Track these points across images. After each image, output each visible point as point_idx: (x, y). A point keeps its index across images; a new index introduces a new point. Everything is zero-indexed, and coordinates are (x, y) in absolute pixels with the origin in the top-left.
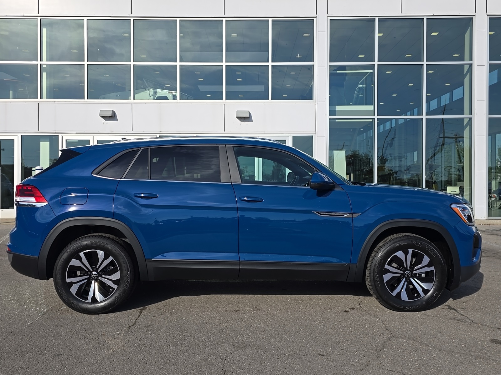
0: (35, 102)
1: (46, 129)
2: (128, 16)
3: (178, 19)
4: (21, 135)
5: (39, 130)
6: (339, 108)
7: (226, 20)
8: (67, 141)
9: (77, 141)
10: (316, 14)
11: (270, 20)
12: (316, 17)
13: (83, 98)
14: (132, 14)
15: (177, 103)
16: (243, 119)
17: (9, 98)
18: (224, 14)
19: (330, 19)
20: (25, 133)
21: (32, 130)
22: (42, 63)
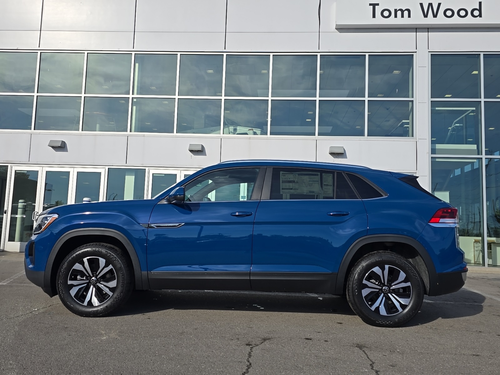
0: (124, 135)
1: (134, 163)
2: (221, 51)
3: (271, 54)
4: (108, 168)
5: (126, 163)
6: (438, 146)
7: (320, 55)
8: (154, 175)
9: (164, 175)
10: (416, 49)
11: (367, 55)
12: (416, 52)
13: (173, 132)
14: (225, 49)
15: (267, 139)
16: (336, 156)
17: (96, 131)
18: (319, 49)
19: (431, 54)
20: (112, 166)
21: (119, 163)
22: (134, 96)
